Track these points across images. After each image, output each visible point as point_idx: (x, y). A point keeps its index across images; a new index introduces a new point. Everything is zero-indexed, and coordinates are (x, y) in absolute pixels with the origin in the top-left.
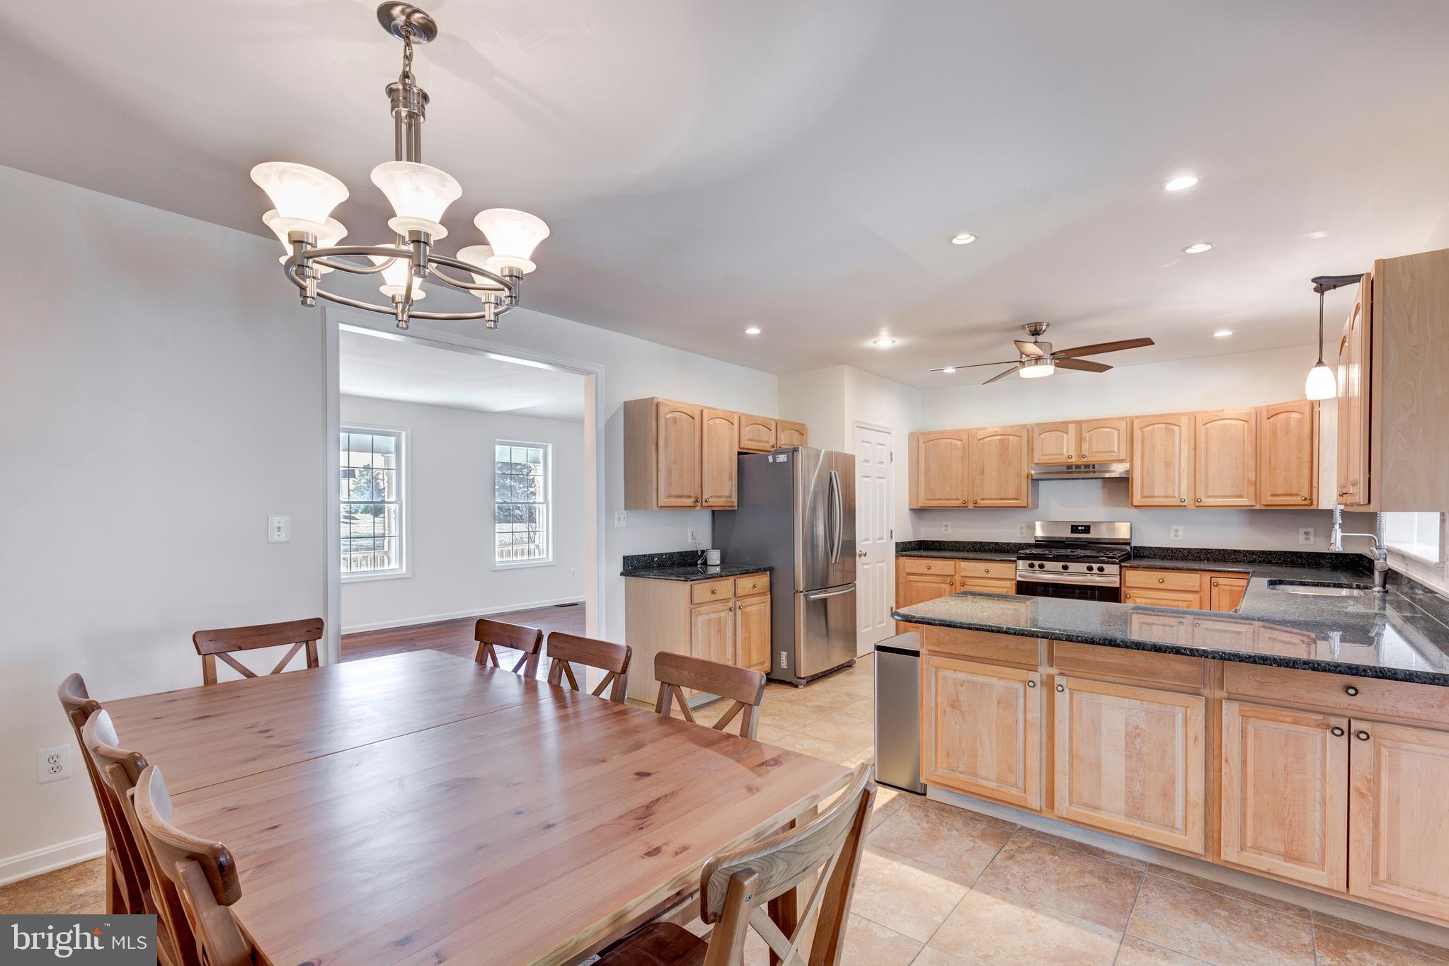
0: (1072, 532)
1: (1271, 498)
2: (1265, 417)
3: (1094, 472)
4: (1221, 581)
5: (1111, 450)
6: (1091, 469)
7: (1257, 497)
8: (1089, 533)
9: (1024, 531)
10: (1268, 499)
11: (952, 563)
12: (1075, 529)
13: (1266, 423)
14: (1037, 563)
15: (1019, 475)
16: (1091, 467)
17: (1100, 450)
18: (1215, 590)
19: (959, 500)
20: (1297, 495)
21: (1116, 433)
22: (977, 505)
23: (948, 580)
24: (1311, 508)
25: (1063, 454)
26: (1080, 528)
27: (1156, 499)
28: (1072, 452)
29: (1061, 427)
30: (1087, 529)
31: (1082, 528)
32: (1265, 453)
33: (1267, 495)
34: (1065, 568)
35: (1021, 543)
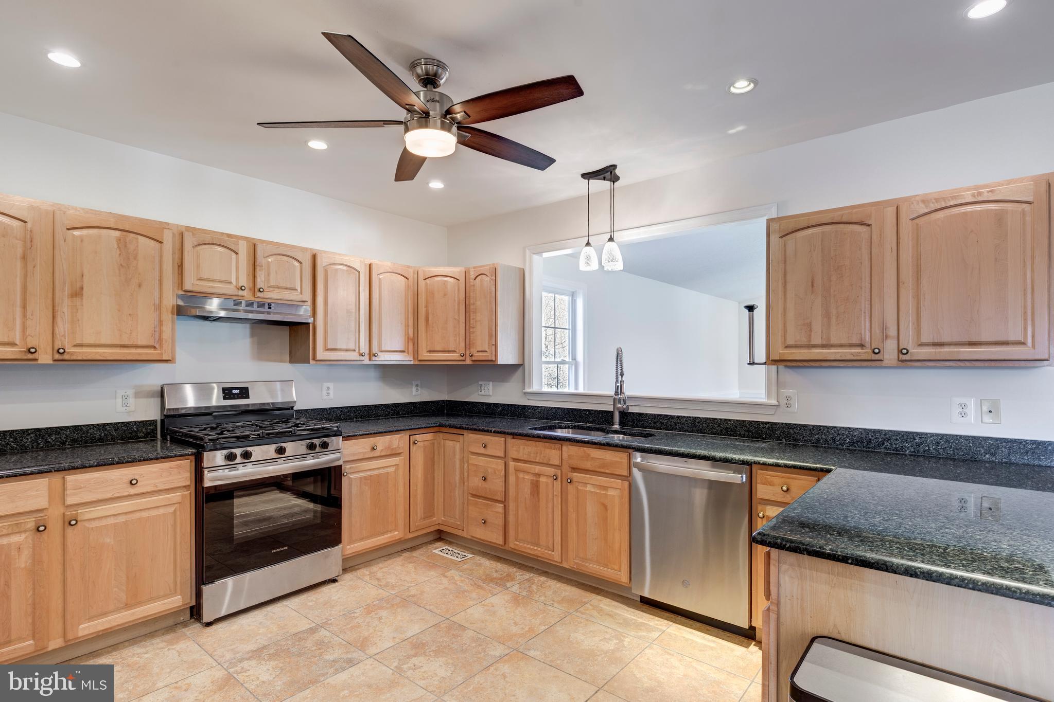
0: (225, 398)
1: (428, 354)
2: (421, 278)
3: (269, 313)
4: (418, 437)
5: (292, 286)
6: (266, 309)
7: (416, 353)
8: (248, 397)
9: (131, 401)
10: (425, 355)
11: (41, 482)
12: (227, 393)
13: (422, 283)
14: (238, 451)
15: (159, 308)
16: (267, 306)
17: (281, 285)
18: (413, 448)
19: (12, 344)
20: (454, 351)
21: (297, 264)
22: (66, 357)
23: (30, 522)
24: (464, 363)
25: (230, 283)
26: (234, 391)
27: (337, 353)
28: (244, 281)
29: (226, 242)
30: (244, 393)
31: (238, 391)
32: (422, 310)
33: (425, 351)
34: (281, 451)
35: (129, 423)
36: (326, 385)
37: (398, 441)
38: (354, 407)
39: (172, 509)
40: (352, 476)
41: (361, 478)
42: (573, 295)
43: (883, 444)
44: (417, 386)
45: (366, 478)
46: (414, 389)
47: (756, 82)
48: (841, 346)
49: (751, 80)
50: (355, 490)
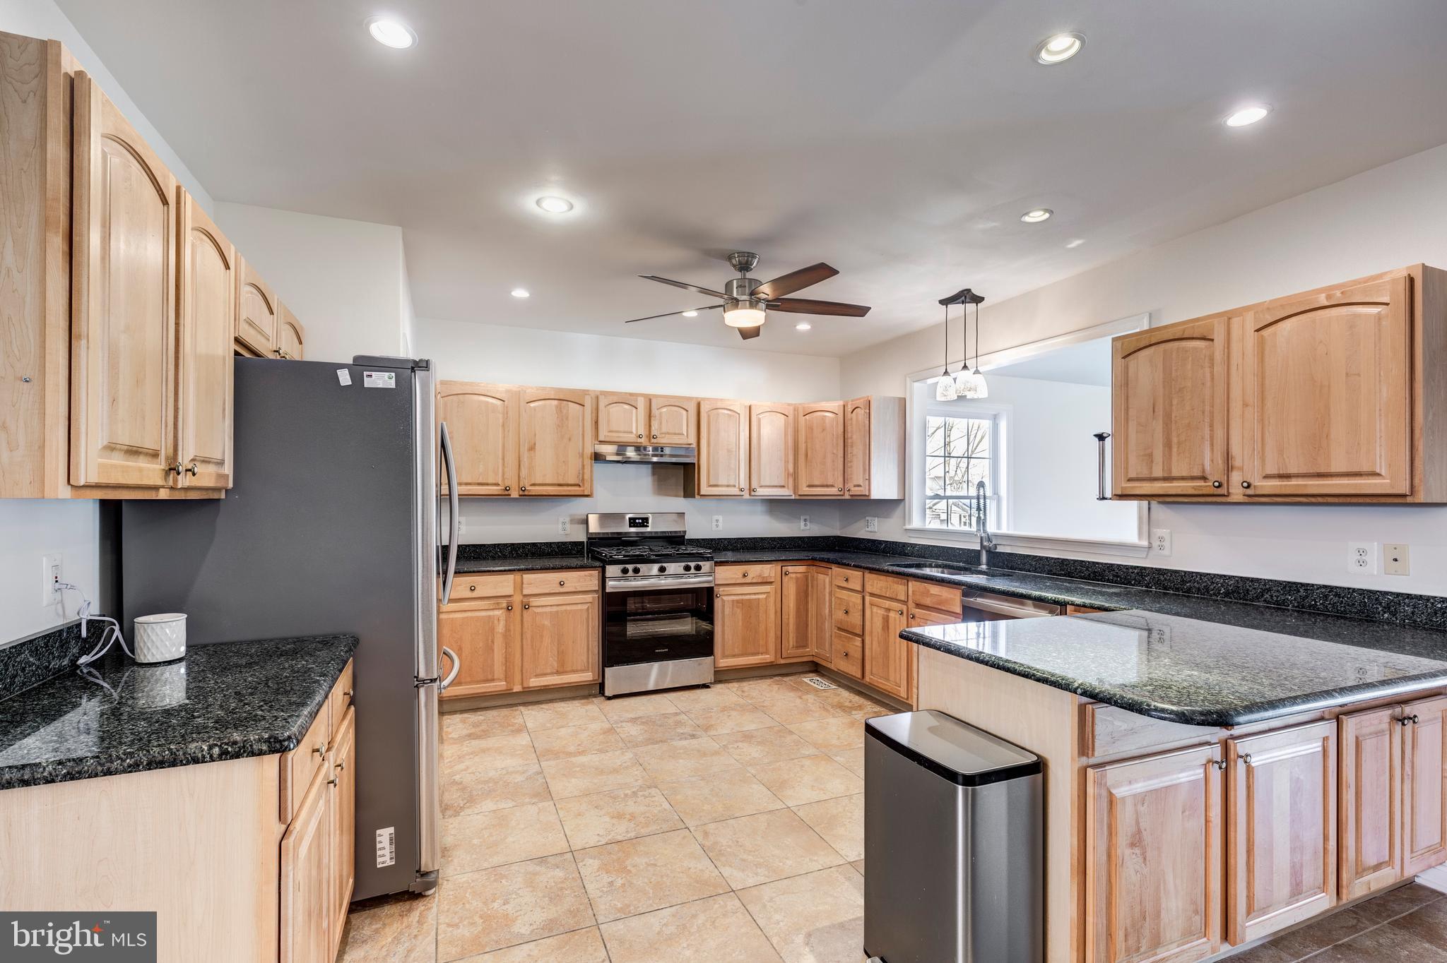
0: (633, 526)
1: (807, 489)
2: (801, 414)
3: (661, 456)
4: (790, 569)
5: (681, 432)
6: (659, 453)
7: (796, 488)
8: (647, 526)
9: (568, 526)
10: (805, 490)
11: (510, 577)
12: (633, 522)
13: (802, 420)
14: (630, 567)
15: (582, 455)
16: (660, 449)
17: (671, 431)
18: (785, 579)
19: (497, 485)
20: (832, 486)
21: (684, 412)
22: (526, 493)
23: (504, 603)
24: (843, 498)
25: (632, 433)
26: (637, 521)
27: (720, 489)
28: (642, 431)
29: (627, 400)
30: (644, 522)
31: (640, 521)
32: (802, 447)
33: (805, 485)
34: (662, 570)
35: (566, 543)
36: (716, 517)
37: (768, 570)
38: (741, 539)
39: (585, 607)
40: (725, 598)
41: (733, 601)
42: (995, 418)
43: (1262, 596)
44: (805, 520)
45: (738, 601)
46: (802, 523)
47: (1051, 212)
48: (1183, 478)
49: (1046, 211)
50: (727, 611)
